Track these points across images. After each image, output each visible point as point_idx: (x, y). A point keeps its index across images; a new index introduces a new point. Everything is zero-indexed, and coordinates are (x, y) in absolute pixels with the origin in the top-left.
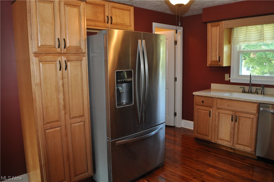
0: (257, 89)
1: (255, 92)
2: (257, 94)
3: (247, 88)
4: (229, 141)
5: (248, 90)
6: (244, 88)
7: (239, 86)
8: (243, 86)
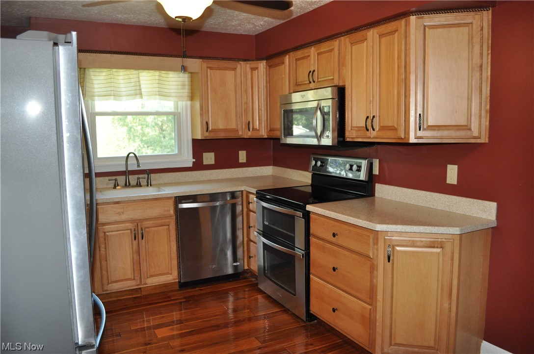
0: (138, 178)
1: (137, 184)
2: (141, 186)
3: (121, 179)
4: (133, 278)
5: (124, 183)
6: (116, 180)
7: (107, 178)
8: (114, 178)
